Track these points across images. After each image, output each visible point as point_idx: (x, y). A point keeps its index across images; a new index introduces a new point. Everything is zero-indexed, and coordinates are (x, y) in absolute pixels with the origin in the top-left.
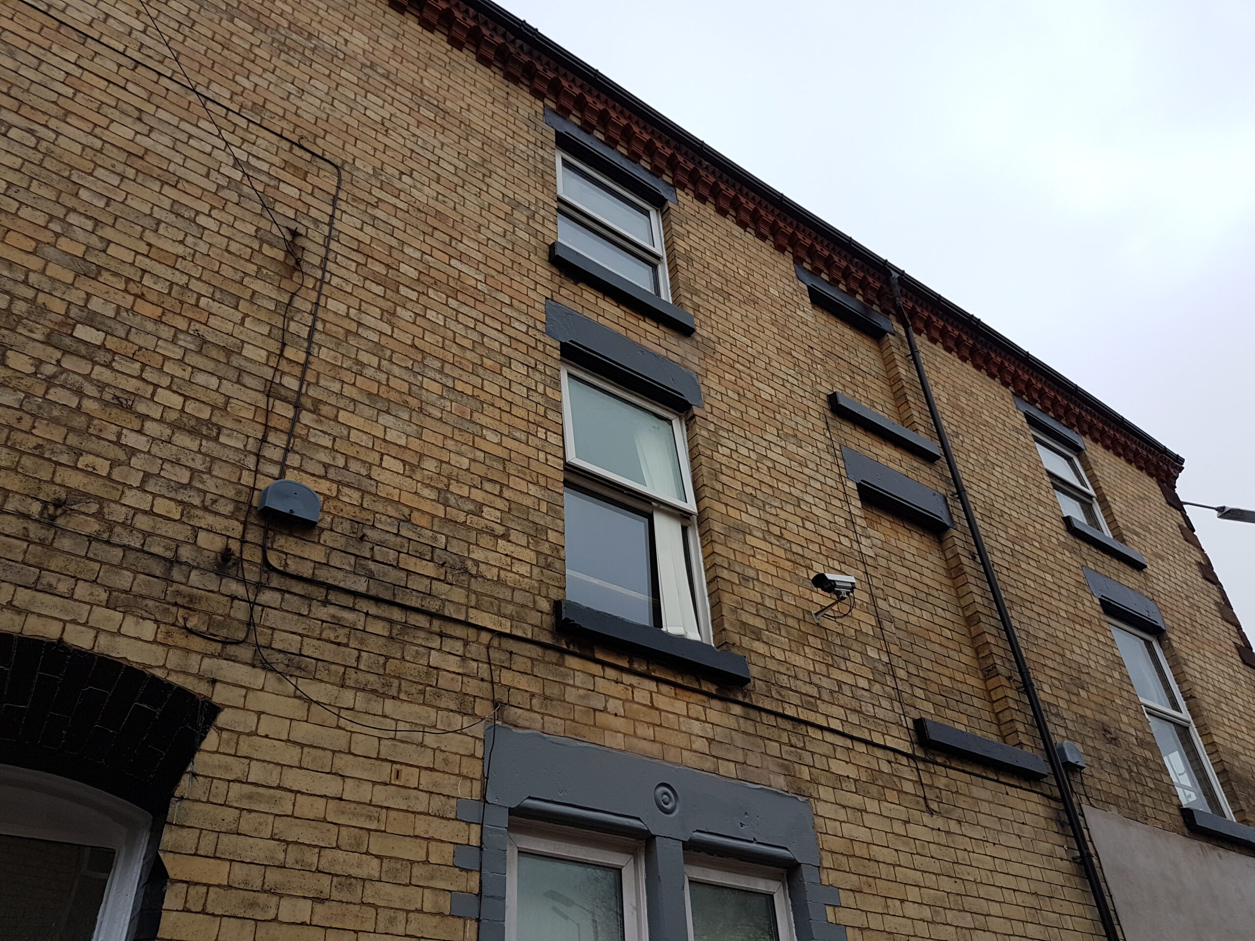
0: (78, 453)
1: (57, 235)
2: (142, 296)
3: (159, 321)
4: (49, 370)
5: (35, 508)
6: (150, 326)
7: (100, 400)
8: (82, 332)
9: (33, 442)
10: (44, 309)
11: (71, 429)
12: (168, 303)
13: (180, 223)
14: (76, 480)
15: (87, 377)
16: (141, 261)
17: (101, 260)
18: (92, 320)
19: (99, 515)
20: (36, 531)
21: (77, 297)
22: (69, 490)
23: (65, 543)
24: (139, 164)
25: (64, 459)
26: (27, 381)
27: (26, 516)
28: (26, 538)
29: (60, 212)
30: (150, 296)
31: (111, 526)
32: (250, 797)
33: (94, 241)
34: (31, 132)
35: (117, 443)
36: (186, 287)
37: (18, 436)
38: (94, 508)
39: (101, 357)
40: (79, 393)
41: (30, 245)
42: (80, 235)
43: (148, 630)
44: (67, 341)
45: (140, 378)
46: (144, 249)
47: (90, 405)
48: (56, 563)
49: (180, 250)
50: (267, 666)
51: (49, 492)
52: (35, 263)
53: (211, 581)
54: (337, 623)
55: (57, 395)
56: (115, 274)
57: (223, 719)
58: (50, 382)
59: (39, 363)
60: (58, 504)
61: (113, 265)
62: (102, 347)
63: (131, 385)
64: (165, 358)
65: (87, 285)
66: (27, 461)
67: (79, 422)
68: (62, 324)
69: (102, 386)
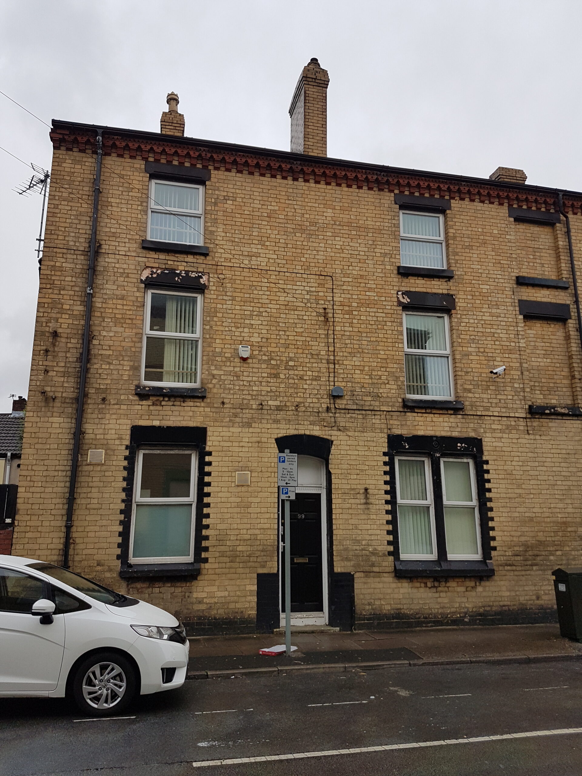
0: (297, 393)
1: (279, 339)
2: (298, 348)
3: (303, 353)
4: (287, 376)
5: (294, 408)
6: (301, 355)
7: (297, 379)
8: (291, 363)
9: (289, 394)
10: (282, 361)
11: (295, 388)
12: (304, 347)
13: (300, 321)
14: (298, 400)
15: (294, 374)
16: (296, 338)
17: (288, 342)
18: (291, 359)
19: (304, 406)
20: (295, 413)
21: (286, 355)
22: (298, 402)
23: (300, 414)
24: (288, 307)
25: (295, 396)
26: (285, 380)
27: (293, 410)
28: (294, 415)
29: (277, 332)
30: (300, 347)
31: (306, 408)
32: (342, 457)
33: (286, 337)
34: (266, 311)
35: (303, 388)
36: (306, 341)
37: (287, 393)
38: (303, 405)
39: (295, 368)
40: (294, 379)
41: (275, 345)
42: (283, 337)
43: (318, 428)
44: (288, 367)
45: (303, 370)
46: (295, 334)
47: (296, 381)
48: (300, 418)
49: (302, 330)
50: (340, 430)
51: (295, 404)
52: (277, 349)
53: (326, 415)
54: (351, 417)
55: (291, 381)
56: (292, 344)
57: (334, 443)
58: (288, 378)
59: (285, 374)
60: (297, 406)
61: (291, 342)
62: (295, 366)
63: (301, 373)
64: (306, 363)
65: (288, 350)
66: (290, 398)
67: (295, 386)
68: (286, 363)
69: (297, 375)
